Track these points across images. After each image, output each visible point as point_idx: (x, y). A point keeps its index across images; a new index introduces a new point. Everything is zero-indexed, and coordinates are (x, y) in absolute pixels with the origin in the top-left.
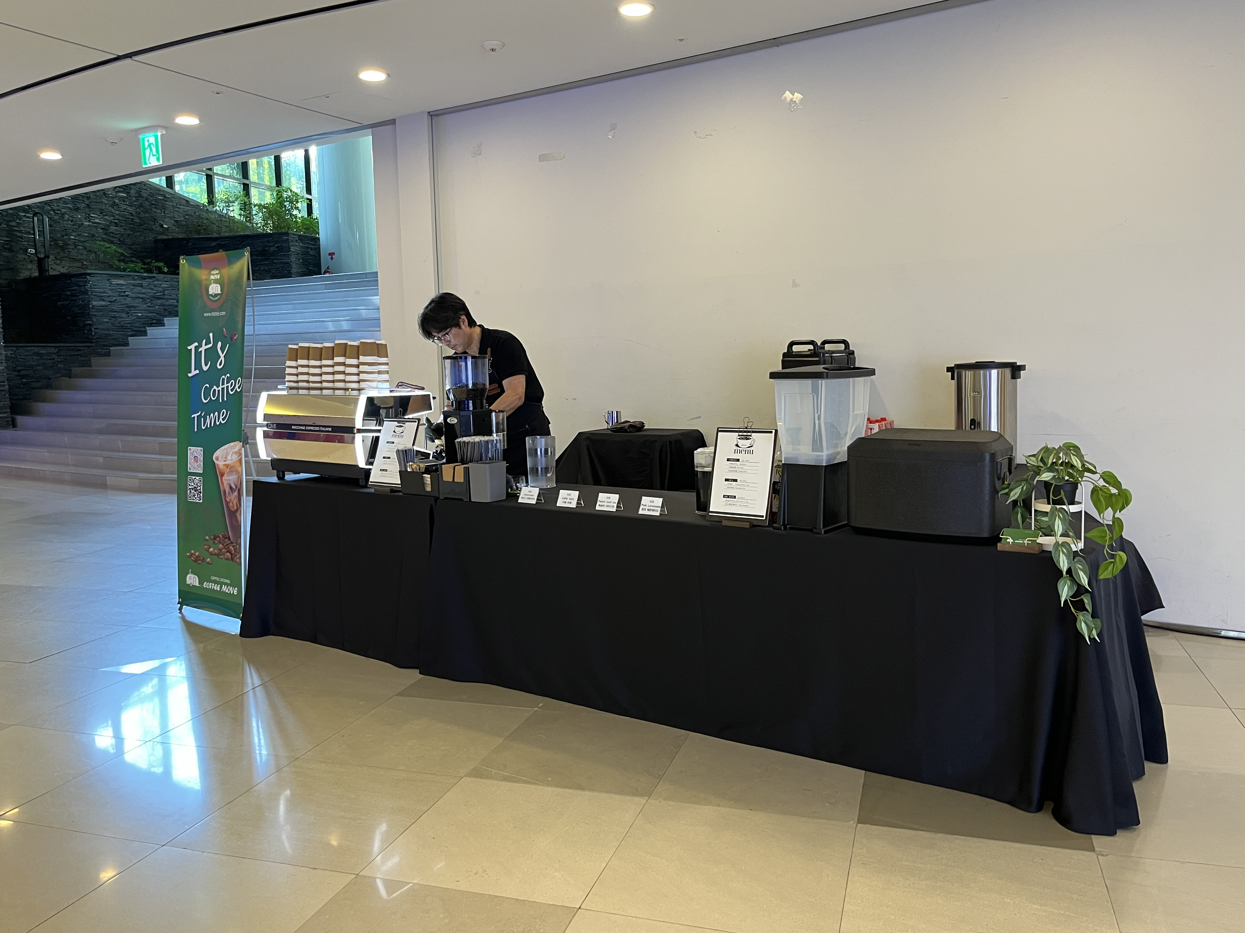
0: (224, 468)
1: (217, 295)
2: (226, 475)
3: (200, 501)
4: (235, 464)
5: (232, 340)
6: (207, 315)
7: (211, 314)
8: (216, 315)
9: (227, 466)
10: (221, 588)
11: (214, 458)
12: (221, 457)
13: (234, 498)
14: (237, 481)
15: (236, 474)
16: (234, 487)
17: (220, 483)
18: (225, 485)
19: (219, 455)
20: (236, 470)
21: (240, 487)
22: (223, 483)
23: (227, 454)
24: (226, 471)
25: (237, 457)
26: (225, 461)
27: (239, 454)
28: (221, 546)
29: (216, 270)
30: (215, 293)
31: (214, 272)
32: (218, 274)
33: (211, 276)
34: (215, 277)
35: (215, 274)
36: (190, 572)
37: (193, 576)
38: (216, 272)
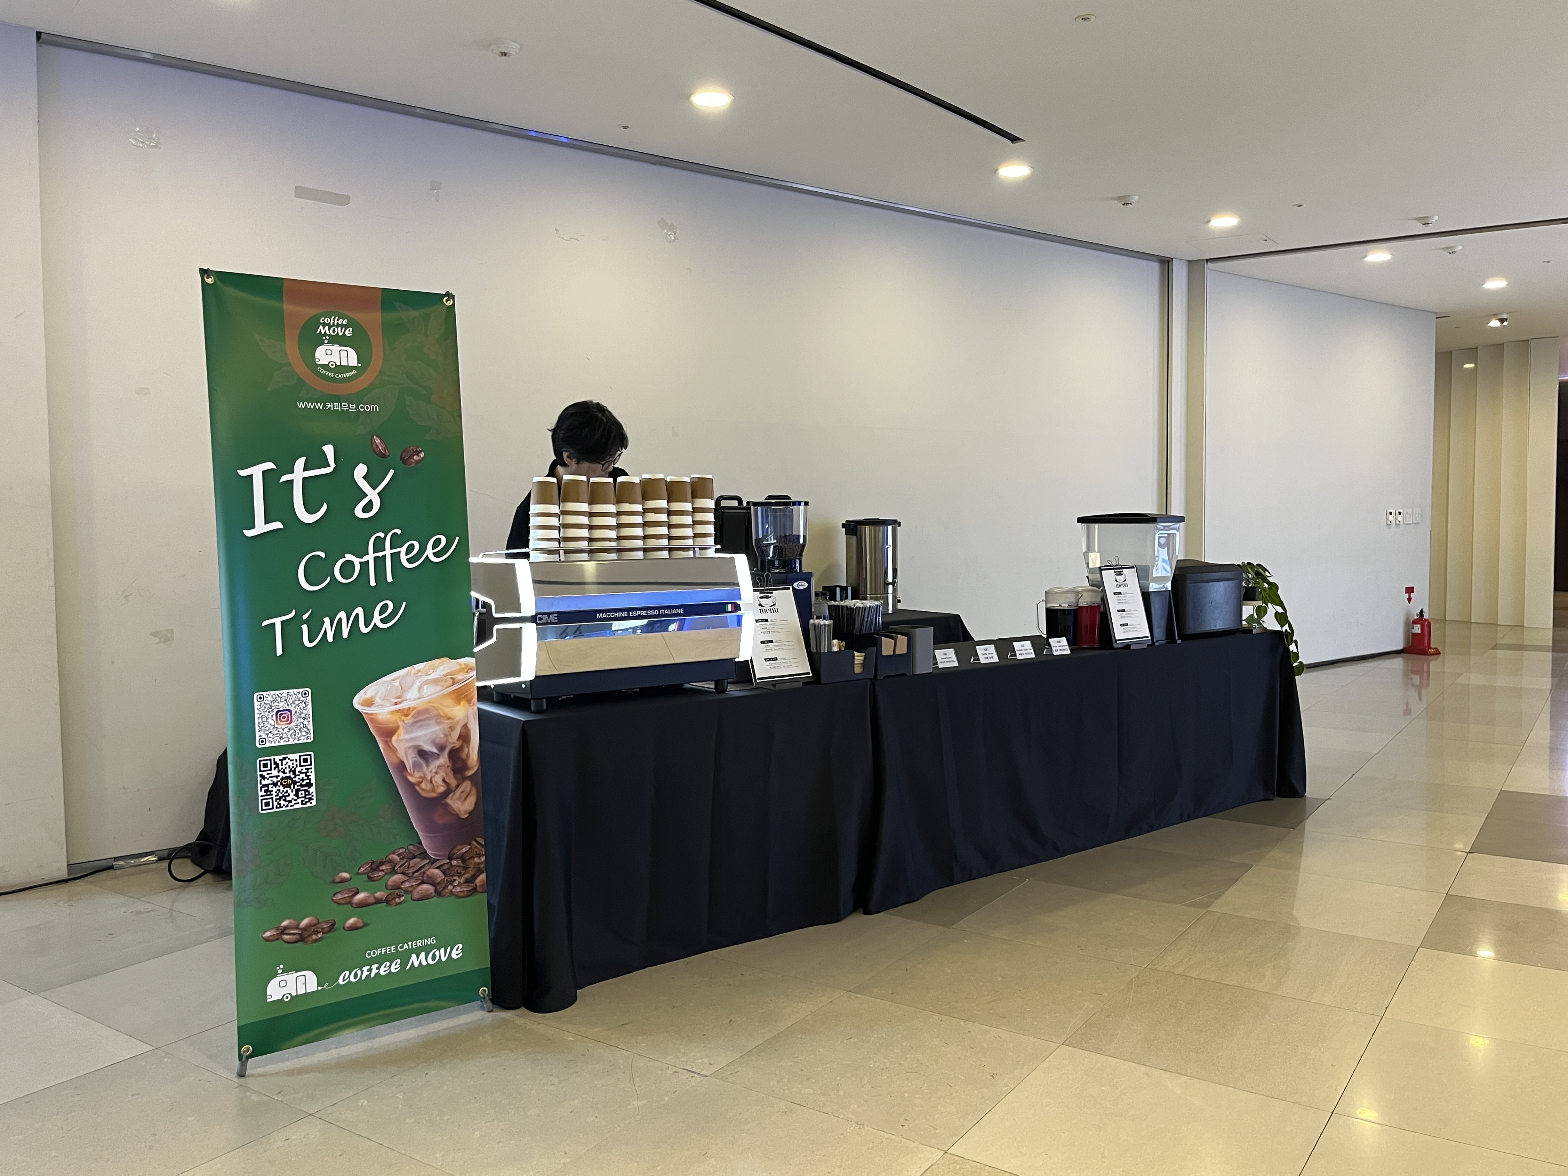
0: (396, 717)
1: (349, 368)
2: (401, 731)
3: (308, 805)
4: (431, 704)
5: (405, 462)
6: (310, 406)
7: (325, 406)
8: (345, 409)
9: (405, 712)
10: (403, 965)
11: (356, 703)
12: (380, 698)
13: (434, 771)
14: (442, 736)
15: (439, 723)
16: (435, 750)
17: (383, 749)
18: (401, 753)
19: (376, 694)
20: (438, 716)
21: (458, 745)
22: (393, 750)
23: (404, 688)
24: (400, 723)
25: (439, 688)
26: (396, 704)
27: (451, 683)
28: (397, 877)
29: (337, 318)
30: (338, 364)
31: (332, 321)
32: (346, 327)
33: (321, 327)
34: (334, 331)
35: (334, 325)
36: (280, 972)
37: (291, 977)
38: (338, 320)
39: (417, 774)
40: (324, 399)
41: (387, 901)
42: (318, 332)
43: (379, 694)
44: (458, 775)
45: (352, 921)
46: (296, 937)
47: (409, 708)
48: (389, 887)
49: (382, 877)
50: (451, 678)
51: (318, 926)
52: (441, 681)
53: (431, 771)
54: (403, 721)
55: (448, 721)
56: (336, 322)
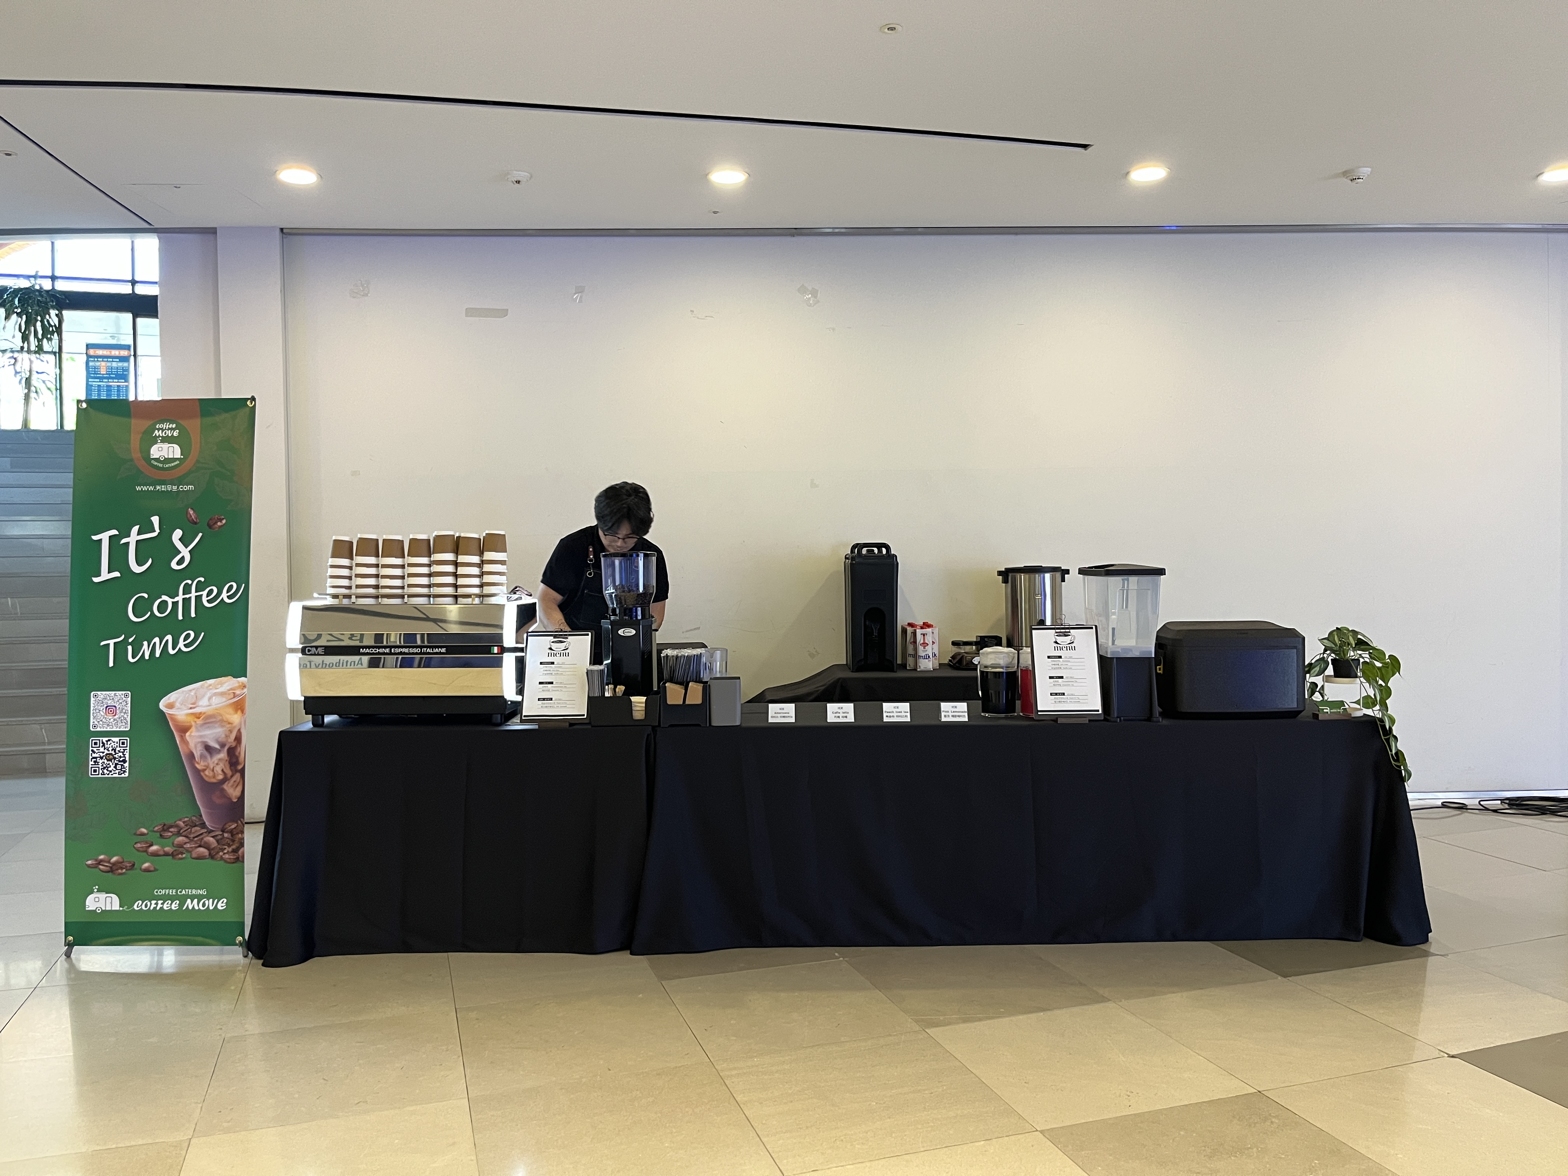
0: (191, 718)
1: (174, 460)
2: (193, 729)
3: (123, 775)
4: (219, 712)
5: (210, 526)
6: (145, 488)
7: (155, 488)
8: (169, 489)
9: (198, 716)
10: (181, 905)
11: (162, 705)
12: (180, 703)
13: (216, 762)
14: (223, 736)
15: (222, 726)
16: (217, 746)
17: (179, 742)
18: (192, 745)
19: (177, 700)
20: (222, 721)
21: (234, 744)
22: (186, 743)
23: (198, 697)
24: (193, 724)
25: (224, 699)
26: (191, 708)
27: (232, 696)
28: (181, 839)
29: (168, 423)
30: (166, 457)
31: (165, 426)
32: (174, 429)
33: (157, 431)
34: (165, 433)
35: (166, 429)
36: (96, 890)
37: (103, 896)
38: (169, 425)
39: (202, 763)
40: (154, 484)
41: (173, 855)
42: (154, 435)
43: (179, 700)
44: (232, 768)
45: (146, 865)
46: (108, 869)
47: (200, 713)
48: (174, 845)
49: (170, 837)
50: (233, 693)
51: (123, 864)
52: (226, 694)
53: (214, 762)
54: (196, 722)
55: (230, 725)
56: (167, 426)
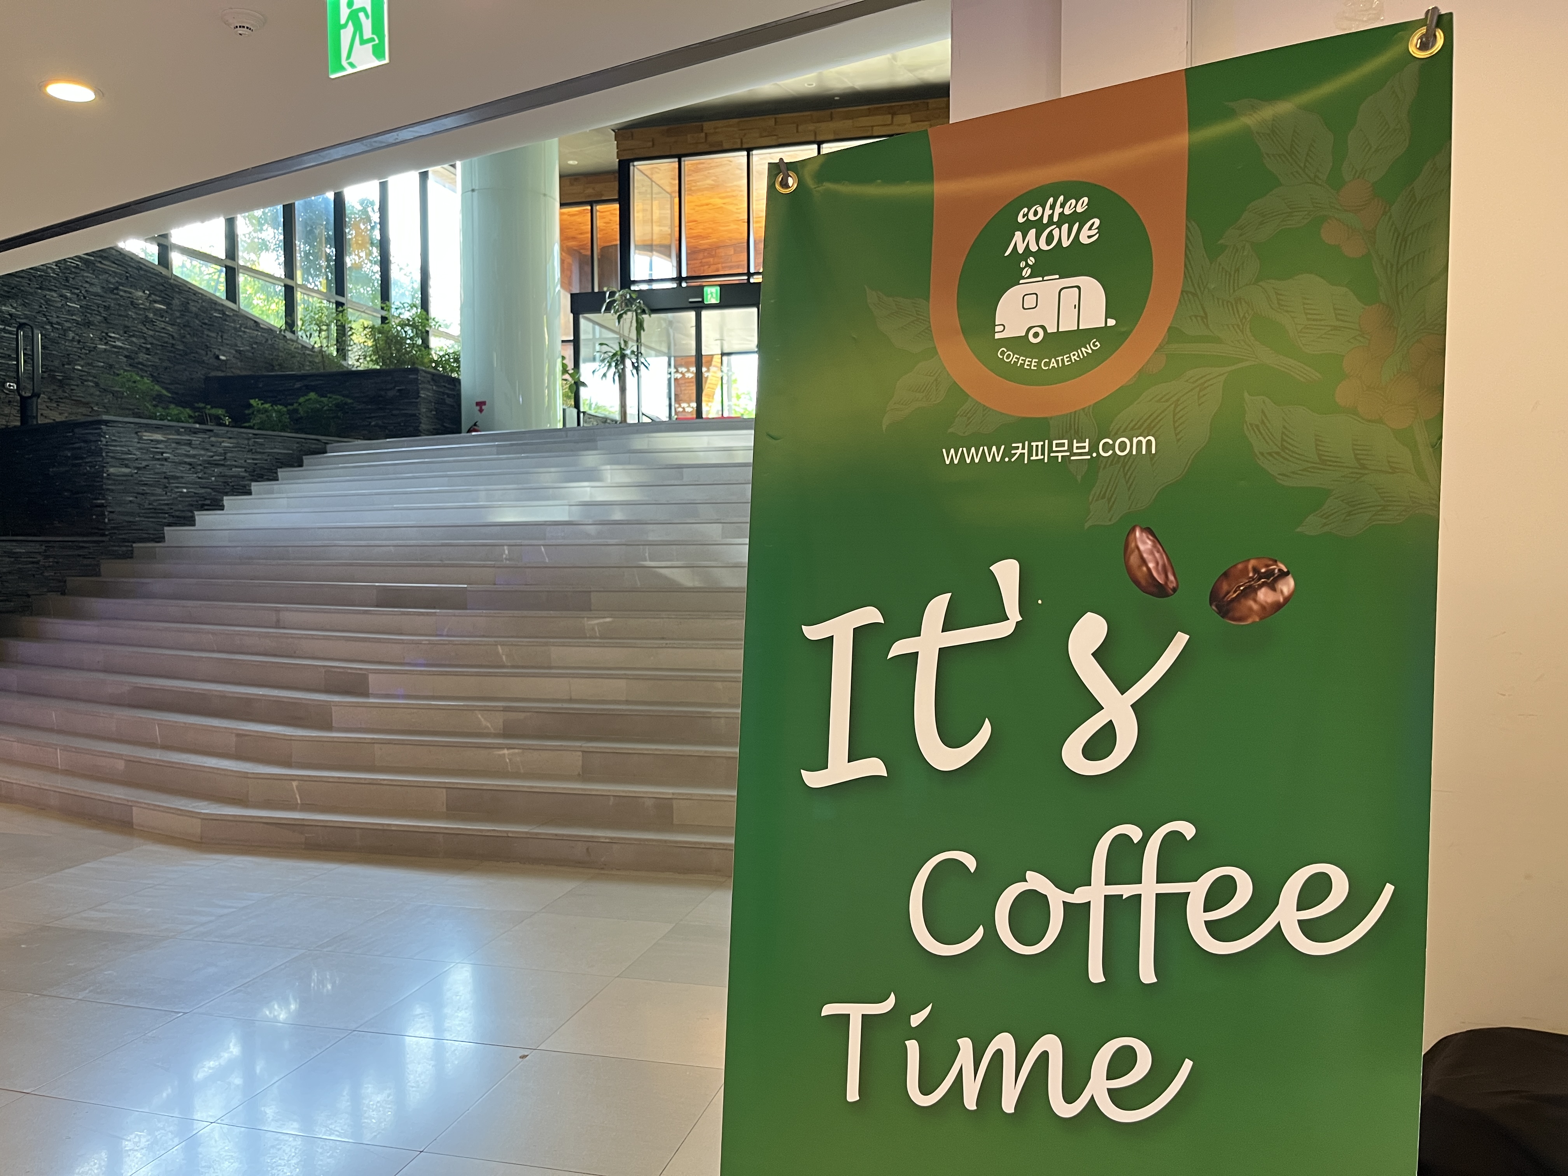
1: (1080, 337)
5: (1225, 608)
6: (973, 455)
7: (1008, 453)
8: (1060, 455)
29: (1062, 198)
30: (1052, 329)
31: (1048, 212)
32: (1082, 219)
33: (1018, 235)
34: (1049, 240)
35: (1051, 221)
38: (1063, 206)
40: (1009, 435)
42: (1009, 253)
56: (1058, 210)
